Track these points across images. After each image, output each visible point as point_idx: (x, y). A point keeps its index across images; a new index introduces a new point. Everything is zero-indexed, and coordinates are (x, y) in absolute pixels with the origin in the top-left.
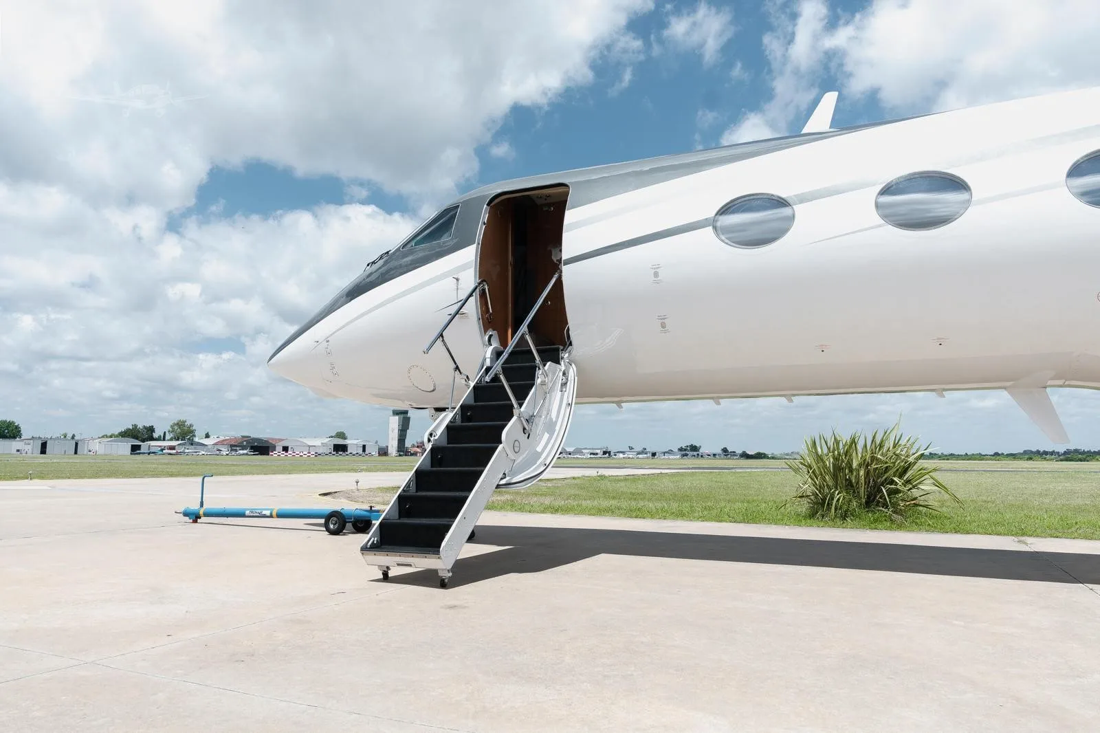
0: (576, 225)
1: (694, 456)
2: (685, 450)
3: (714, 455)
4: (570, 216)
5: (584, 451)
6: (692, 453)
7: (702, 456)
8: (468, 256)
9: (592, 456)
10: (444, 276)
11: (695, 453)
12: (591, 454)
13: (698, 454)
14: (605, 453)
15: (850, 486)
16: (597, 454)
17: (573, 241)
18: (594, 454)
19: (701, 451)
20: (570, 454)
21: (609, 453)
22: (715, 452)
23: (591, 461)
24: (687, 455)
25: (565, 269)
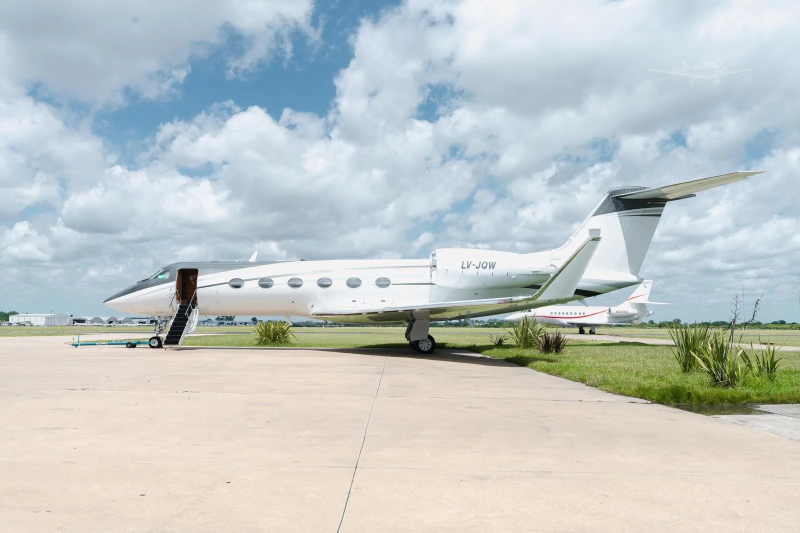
0: (201, 280)
1: (229, 324)
2: (222, 319)
3: (246, 323)
4: (199, 278)
5: (133, 320)
6: (227, 322)
7: (235, 324)
8: (174, 283)
9: (140, 324)
10: (169, 287)
11: (230, 322)
12: (139, 323)
13: (232, 323)
14: (152, 322)
15: (269, 336)
16: (145, 323)
17: (199, 283)
18: (142, 323)
19: (235, 320)
20: (120, 323)
21: (156, 322)
22: (246, 321)
23: (140, 328)
24: (223, 323)
25: (197, 289)
